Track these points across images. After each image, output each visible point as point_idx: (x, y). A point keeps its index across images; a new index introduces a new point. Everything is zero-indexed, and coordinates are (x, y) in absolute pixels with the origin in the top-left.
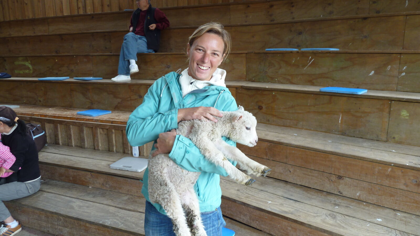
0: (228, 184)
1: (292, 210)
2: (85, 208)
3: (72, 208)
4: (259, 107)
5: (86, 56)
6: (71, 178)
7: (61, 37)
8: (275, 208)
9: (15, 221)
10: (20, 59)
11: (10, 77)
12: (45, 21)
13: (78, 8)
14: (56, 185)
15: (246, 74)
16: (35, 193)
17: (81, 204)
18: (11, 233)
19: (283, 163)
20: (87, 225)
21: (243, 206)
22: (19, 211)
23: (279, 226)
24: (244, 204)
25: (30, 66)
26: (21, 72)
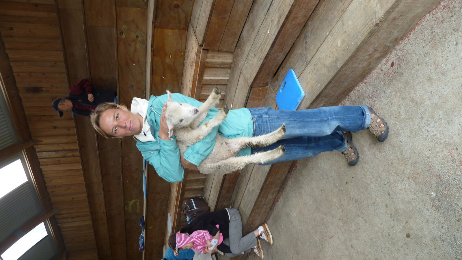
0: (249, 62)
1: (277, 15)
2: (255, 181)
3: (253, 191)
4: (176, 8)
5: (123, 158)
6: (231, 185)
7: (104, 175)
8: (274, 30)
9: (259, 228)
10: (126, 208)
11: (143, 217)
12: (89, 186)
13: (73, 156)
14: (236, 196)
15: (139, 8)
16: (240, 213)
17: (252, 183)
18: (267, 232)
19: (234, 3)
20: (267, 183)
21: (269, 57)
22: (251, 225)
23: (290, 31)
24: (267, 57)
25: (133, 201)
26: (139, 208)
